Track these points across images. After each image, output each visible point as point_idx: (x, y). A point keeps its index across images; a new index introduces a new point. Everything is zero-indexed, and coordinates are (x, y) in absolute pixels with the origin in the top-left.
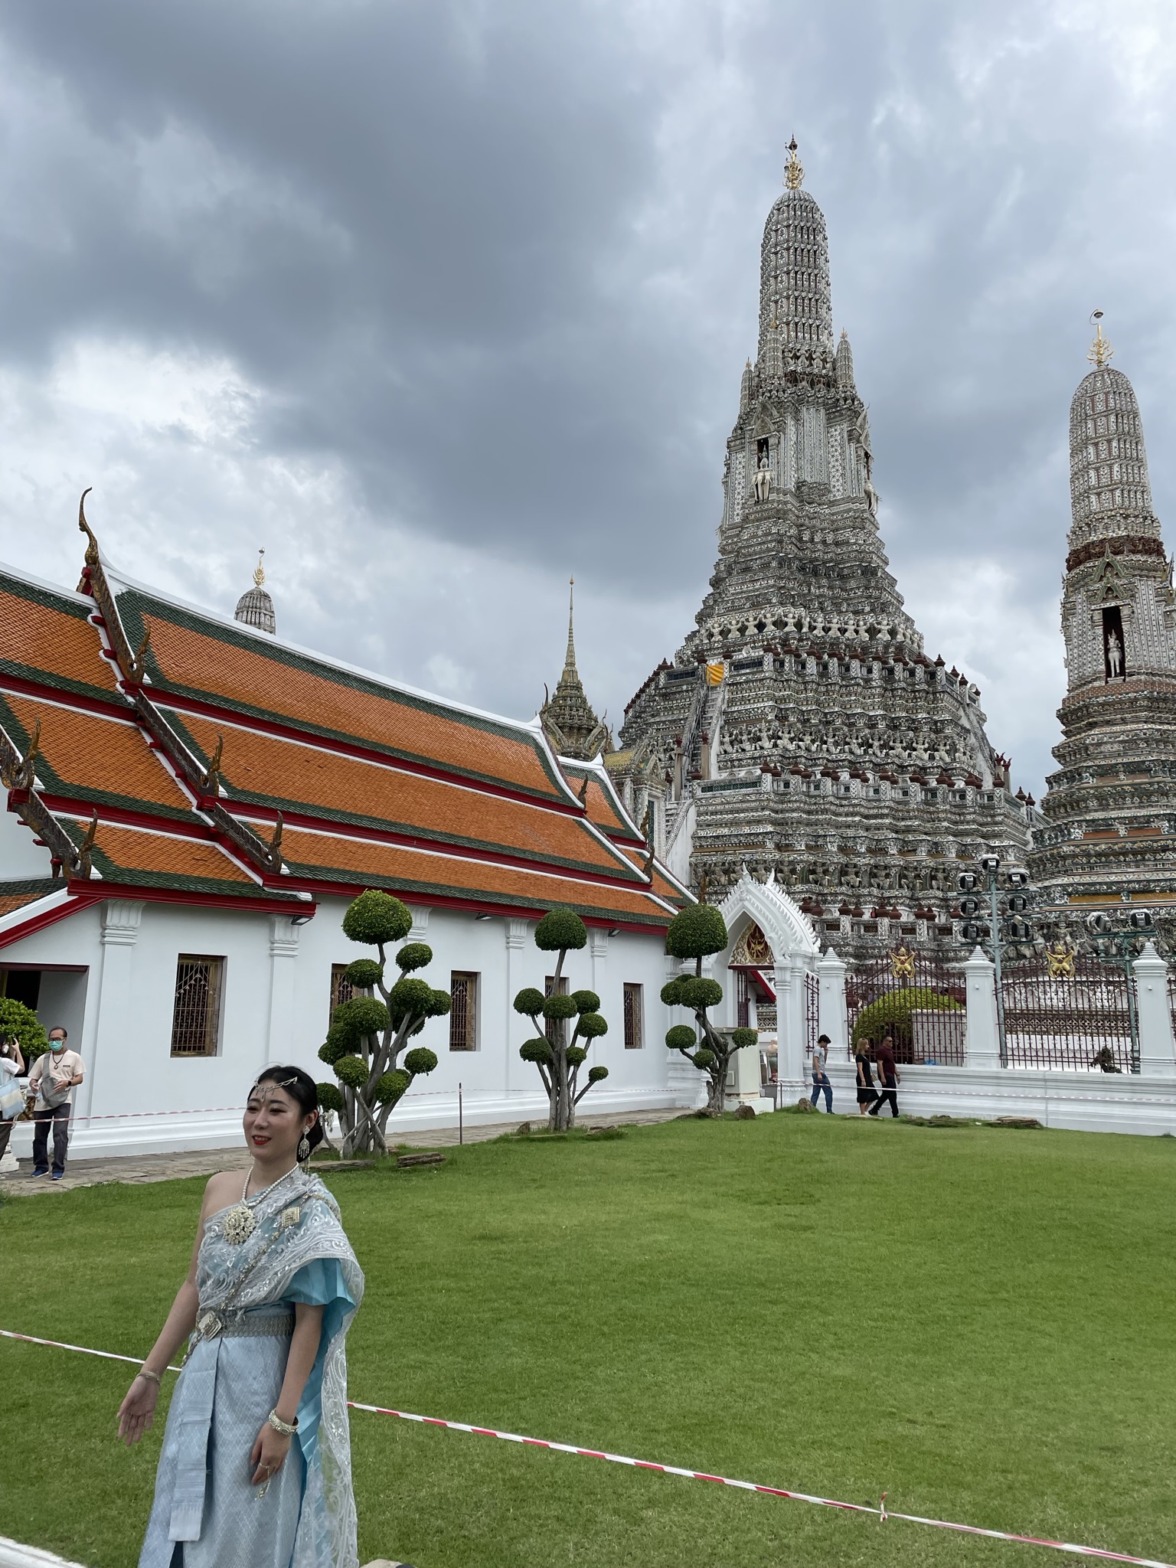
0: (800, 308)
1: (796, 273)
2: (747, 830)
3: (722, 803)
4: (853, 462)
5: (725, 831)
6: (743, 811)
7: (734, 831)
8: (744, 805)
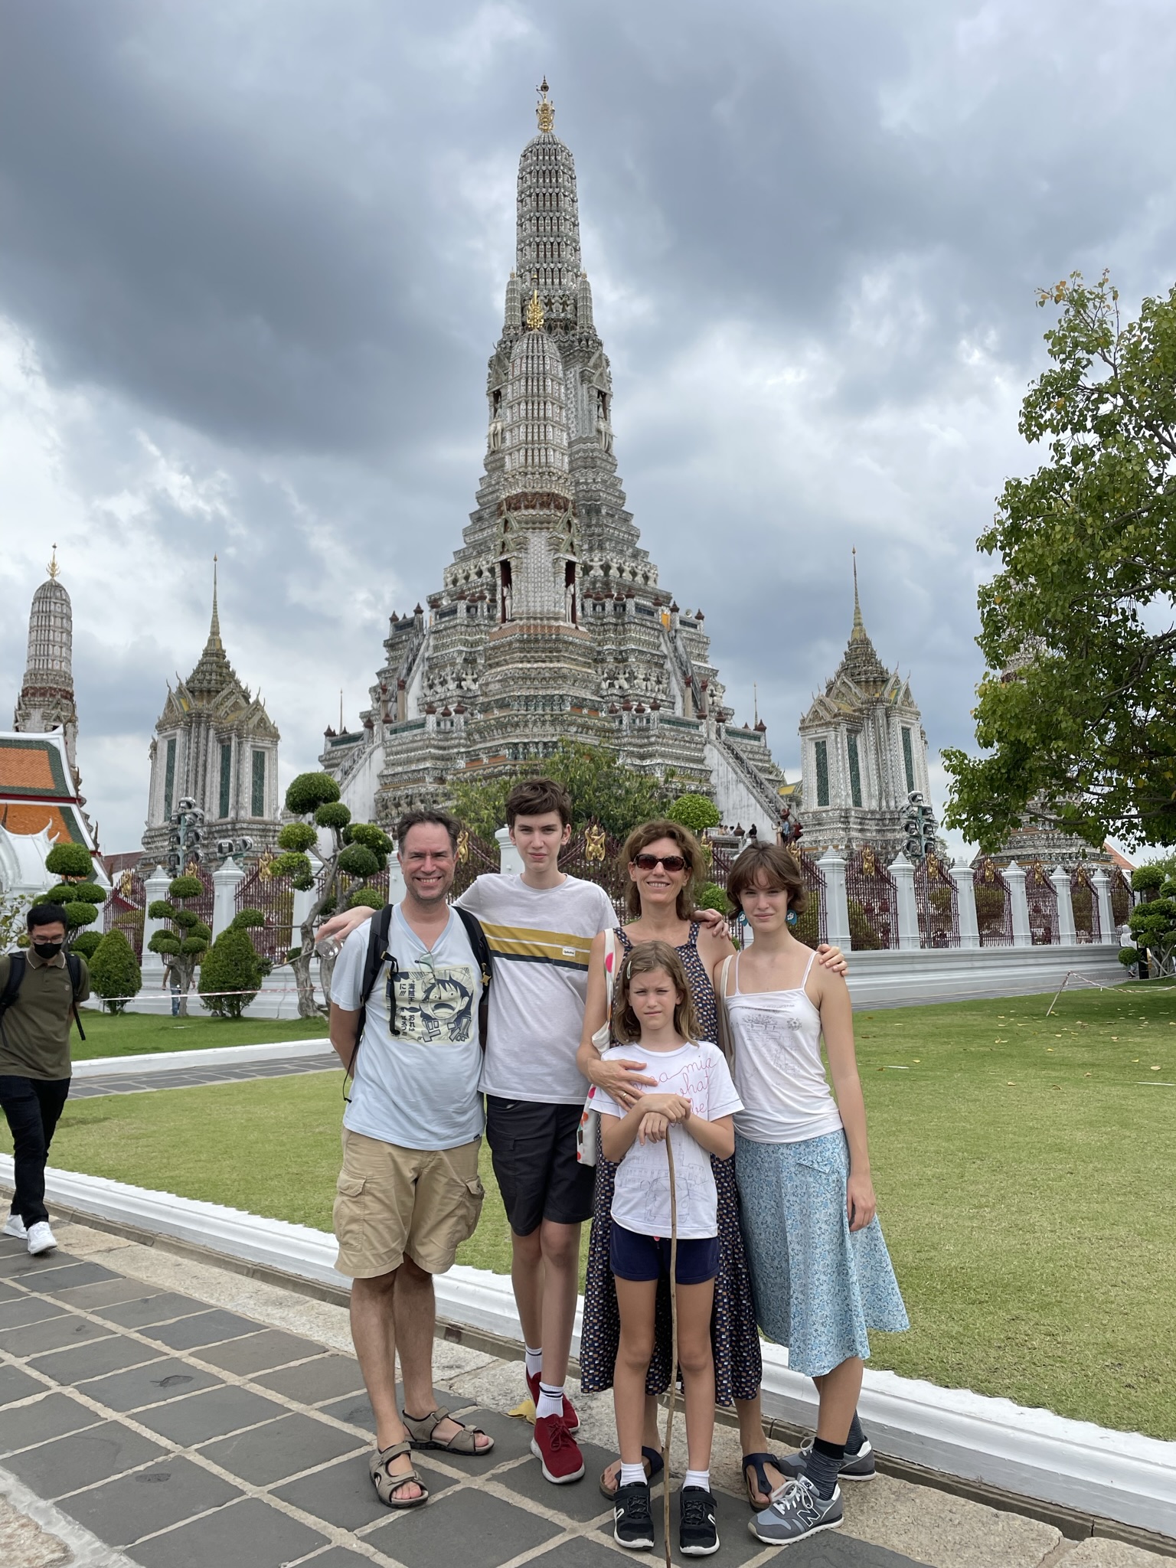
0: (542, 254)
1: (538, 219)
2: (414, 767)
3: (400, 744)
4: (586, 402)
5: (400, 769)
6: (415, 750)
7: (406, 768)
8: (415, 745)
